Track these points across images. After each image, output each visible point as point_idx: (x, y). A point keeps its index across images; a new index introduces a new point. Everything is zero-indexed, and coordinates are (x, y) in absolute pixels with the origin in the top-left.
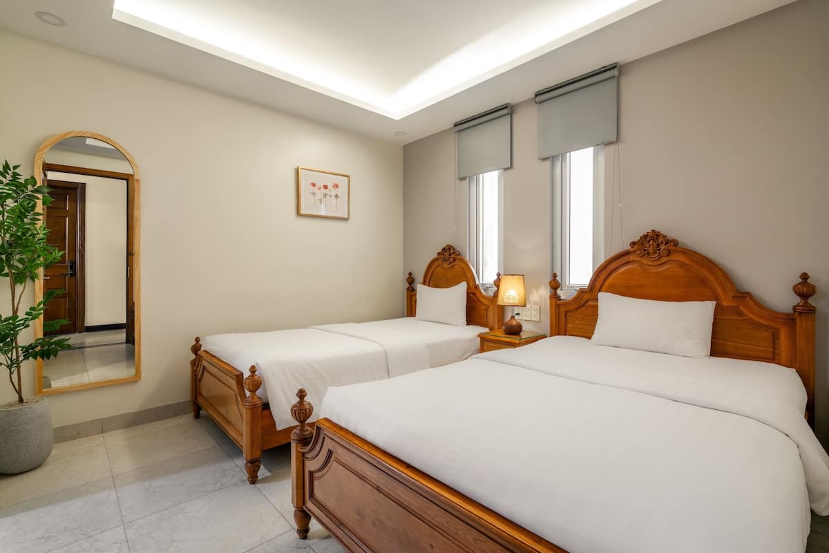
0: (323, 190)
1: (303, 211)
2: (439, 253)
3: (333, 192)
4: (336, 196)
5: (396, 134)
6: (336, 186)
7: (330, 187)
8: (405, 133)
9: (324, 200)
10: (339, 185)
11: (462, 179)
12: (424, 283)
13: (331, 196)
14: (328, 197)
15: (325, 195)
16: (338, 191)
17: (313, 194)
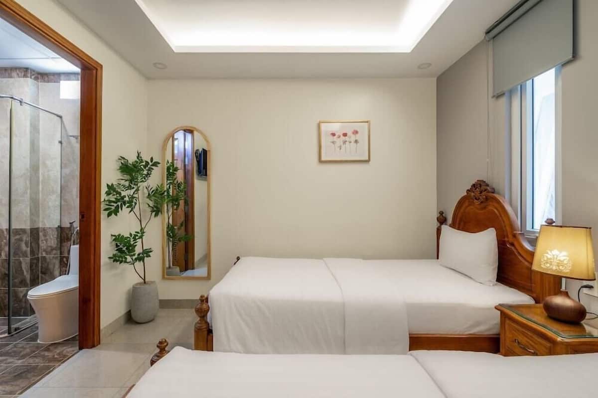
0: (343, 138)
1: (323, 159)
2: (468, 190)
3: (353, 138)
4: (356, 141)
5: (419, 67)
6: (356, 132)
7: (350, 133)
8: (430, 65)
9: (343, 147)
10: (358, 130)
11: (498, 96)
12: (453, 226)
13: (350, 142)
14: (347, 143)
15: (345, 142)
16: (358, 137)
17: (333, 142)
